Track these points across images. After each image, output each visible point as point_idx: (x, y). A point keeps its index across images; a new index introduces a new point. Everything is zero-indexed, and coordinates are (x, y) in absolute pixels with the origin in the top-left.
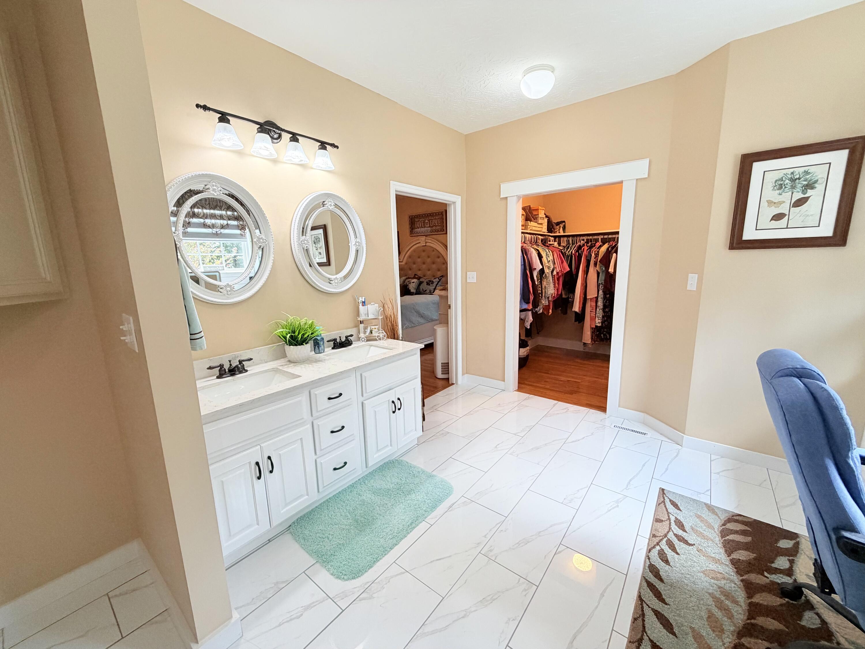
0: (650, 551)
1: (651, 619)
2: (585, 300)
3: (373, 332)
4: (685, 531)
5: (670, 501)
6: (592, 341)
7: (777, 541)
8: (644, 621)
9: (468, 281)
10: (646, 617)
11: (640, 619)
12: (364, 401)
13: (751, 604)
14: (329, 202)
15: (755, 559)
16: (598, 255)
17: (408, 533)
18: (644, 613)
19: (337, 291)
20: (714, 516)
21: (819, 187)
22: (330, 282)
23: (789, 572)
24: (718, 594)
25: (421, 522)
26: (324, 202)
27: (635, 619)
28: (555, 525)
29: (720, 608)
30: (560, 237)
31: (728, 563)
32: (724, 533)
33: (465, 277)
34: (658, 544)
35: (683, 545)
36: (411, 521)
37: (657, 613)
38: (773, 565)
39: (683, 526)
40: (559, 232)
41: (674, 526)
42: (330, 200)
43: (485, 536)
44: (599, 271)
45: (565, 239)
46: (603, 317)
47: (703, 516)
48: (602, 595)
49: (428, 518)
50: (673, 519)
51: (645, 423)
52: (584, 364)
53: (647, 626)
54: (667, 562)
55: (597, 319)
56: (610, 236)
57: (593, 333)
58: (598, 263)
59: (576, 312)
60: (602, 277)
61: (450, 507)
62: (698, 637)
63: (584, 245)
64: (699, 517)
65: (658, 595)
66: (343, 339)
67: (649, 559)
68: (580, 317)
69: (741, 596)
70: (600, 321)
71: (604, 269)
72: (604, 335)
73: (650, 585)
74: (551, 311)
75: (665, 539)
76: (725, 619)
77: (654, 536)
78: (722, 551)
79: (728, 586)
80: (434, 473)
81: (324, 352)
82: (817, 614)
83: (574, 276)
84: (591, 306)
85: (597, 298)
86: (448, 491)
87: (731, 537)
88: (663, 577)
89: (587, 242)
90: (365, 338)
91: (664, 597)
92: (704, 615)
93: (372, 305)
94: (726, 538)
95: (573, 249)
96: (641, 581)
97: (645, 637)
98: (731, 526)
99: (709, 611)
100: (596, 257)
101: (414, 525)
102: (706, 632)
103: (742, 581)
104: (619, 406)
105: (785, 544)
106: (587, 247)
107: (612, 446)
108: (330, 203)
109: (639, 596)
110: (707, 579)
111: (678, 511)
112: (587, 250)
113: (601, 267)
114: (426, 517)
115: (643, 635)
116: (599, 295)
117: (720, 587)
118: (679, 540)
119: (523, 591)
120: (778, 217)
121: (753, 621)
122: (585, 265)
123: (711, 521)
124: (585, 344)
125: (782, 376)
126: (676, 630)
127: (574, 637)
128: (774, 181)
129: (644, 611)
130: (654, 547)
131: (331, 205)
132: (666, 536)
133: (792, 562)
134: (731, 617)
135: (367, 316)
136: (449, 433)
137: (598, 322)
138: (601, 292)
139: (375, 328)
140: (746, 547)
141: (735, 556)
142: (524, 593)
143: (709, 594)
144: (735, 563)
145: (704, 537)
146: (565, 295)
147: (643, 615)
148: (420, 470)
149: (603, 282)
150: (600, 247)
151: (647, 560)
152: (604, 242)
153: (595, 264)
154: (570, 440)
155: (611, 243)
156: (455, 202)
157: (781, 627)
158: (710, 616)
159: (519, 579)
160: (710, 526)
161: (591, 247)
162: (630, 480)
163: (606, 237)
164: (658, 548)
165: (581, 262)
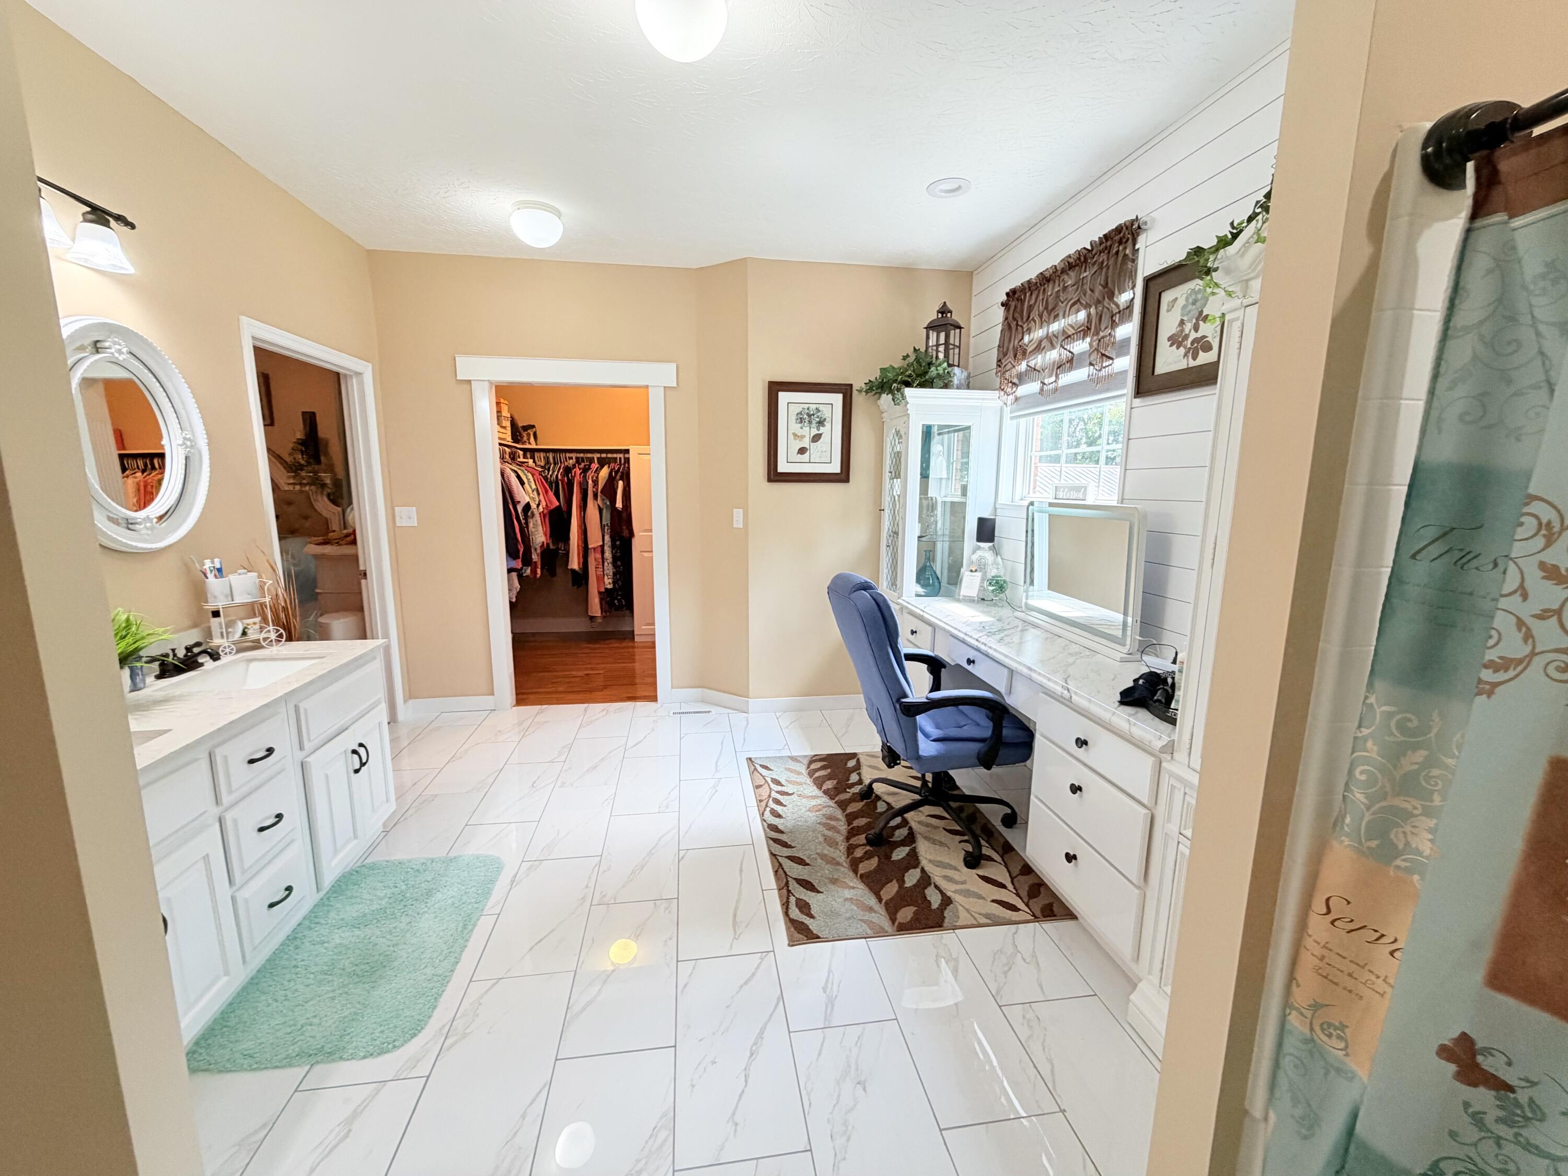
0: (763, 814)
1: (787, 864)
2: (585, 550)
3: (249, 632)
4: (782, 785)
5: (761, 765)
6: (602, 613)
7: (846, 764)
8: (783, 869)
9: (398, 525)
10: (783, 864)
11: (780, 869)
12: (306, 758)
13: (846, 815)
14: (115, 343)
15: (837, 783)
16: (598, 482)
17: (467, 940)
19: (154, 546)
20: (799, 764)
21: (828, 425)
22: (130, 526)
23: (860, 782)
24: (824, 821)
25: (478, 919)
26: (98, 341)
27: (776, 872)
28: (662, 837)
29: (829, 830)
30: (533, 451)
31: (822, 795)
32: (811, 774)
33: (392, 517)
34: (767, 806)
35: (785, 797)
36: (461, 924)
37: (789, 858)
38: (850, 782)
39: (779, 782)
40: (529, 443)
41: (773, 786)
42: (117, 340)
43: (587, 887)
44: (601, 506)
45: (542, 455)
46: (614, 574)
47: (791, 767)
48: (741, 871)
49: (487, 908)
50: (769, 780)
51: (704, 701)
52: (595, 649)
53: (787, 870)
54: (779, 816)
55: (606, 577)
56: (610, 455)
57: (601, 600)
58: (599, 494)
59: (573, 571)
60: (607, 515)
61: (513, 881)
62: (823, 857)
63: (574, 466)
64: (789, 770)
65: (785, 845)
66: (181, 653)
67: (765, 821)
68: (580, 579)
69: (839, 814)
70: (610, 581)
71: (608, 503)
72: (619, 601)
73: (775, 841)
74: (539, 571)
75: (771, 799)
76: (835, 834)
77: (761, 801)
78: (815, 788)
79: (829, 811)
80: (452, 855)
81: (144, 687)
82: (884, 801)
83: (565, 516)
84: (596, 560)
85: (602, 546)
86: (493, 867)
87: (817, 774)
88: (782, 829)
89: (578, 461)
90: (233, 646)
91: (789, 843)
92: (821, 839)
93: (240, 574)
94: (815, 776)
95: (558, 472)
96: (767, 841)
97: (790, 879)
98: (813, 766)
99: (824, 835)
100: (595, 485)
101: (470, 927)
102: (827, 851)
103: (836, 803)
104: (672, 687)
105: (851, 763)
106: (580, 469)
107: (682, 736)
108: (117, 347)
109: (771, 853)
110: (814, 814)
111: (771, 772)
112: (580, 474)
113: (603, 500)
114: (483, 910)
115: (787, 879)
116: (606, 542)
117: (824, 815)
118: (782, 795)
119: (665, 911)
120: (802, 451)
121: (851, 826)
122: (580, 496)
123: (798, 769)
124: (592, 618)
125: (855, 591)
126: (808, 861)
128: (796, 413)
129: (779, 863)
130: (765, 810)
131: (120, 352)
132: (770, 796)
133: (859, 774)
134: (838, 832)
135: (230, 599)
136: (436, 796)
137: (608, 583)
138: (607, 538)
139: (255, 623)
140: (829, 777)
141: (824, 787)
142: (667, 911)
143: (819, 823)
144: (826, 792)
145: (800, 784)
146: (554, 545)
147: (780, 865)
148: (422, 861)
149: (609, 522)
150: (597, 471)
151: (765, 823)
152: (602, 463)
153: (595, 496)
154: (630, 744)
155: (612, 465)
156: (360, 374)
157: (868, 820)
158: (826, 839)
159: (655, 903)
160: (799, 773)
161: (585, 471)
162: (717, 763)
163: (604, 455)
164: (768, 809)
165: (573, 491)
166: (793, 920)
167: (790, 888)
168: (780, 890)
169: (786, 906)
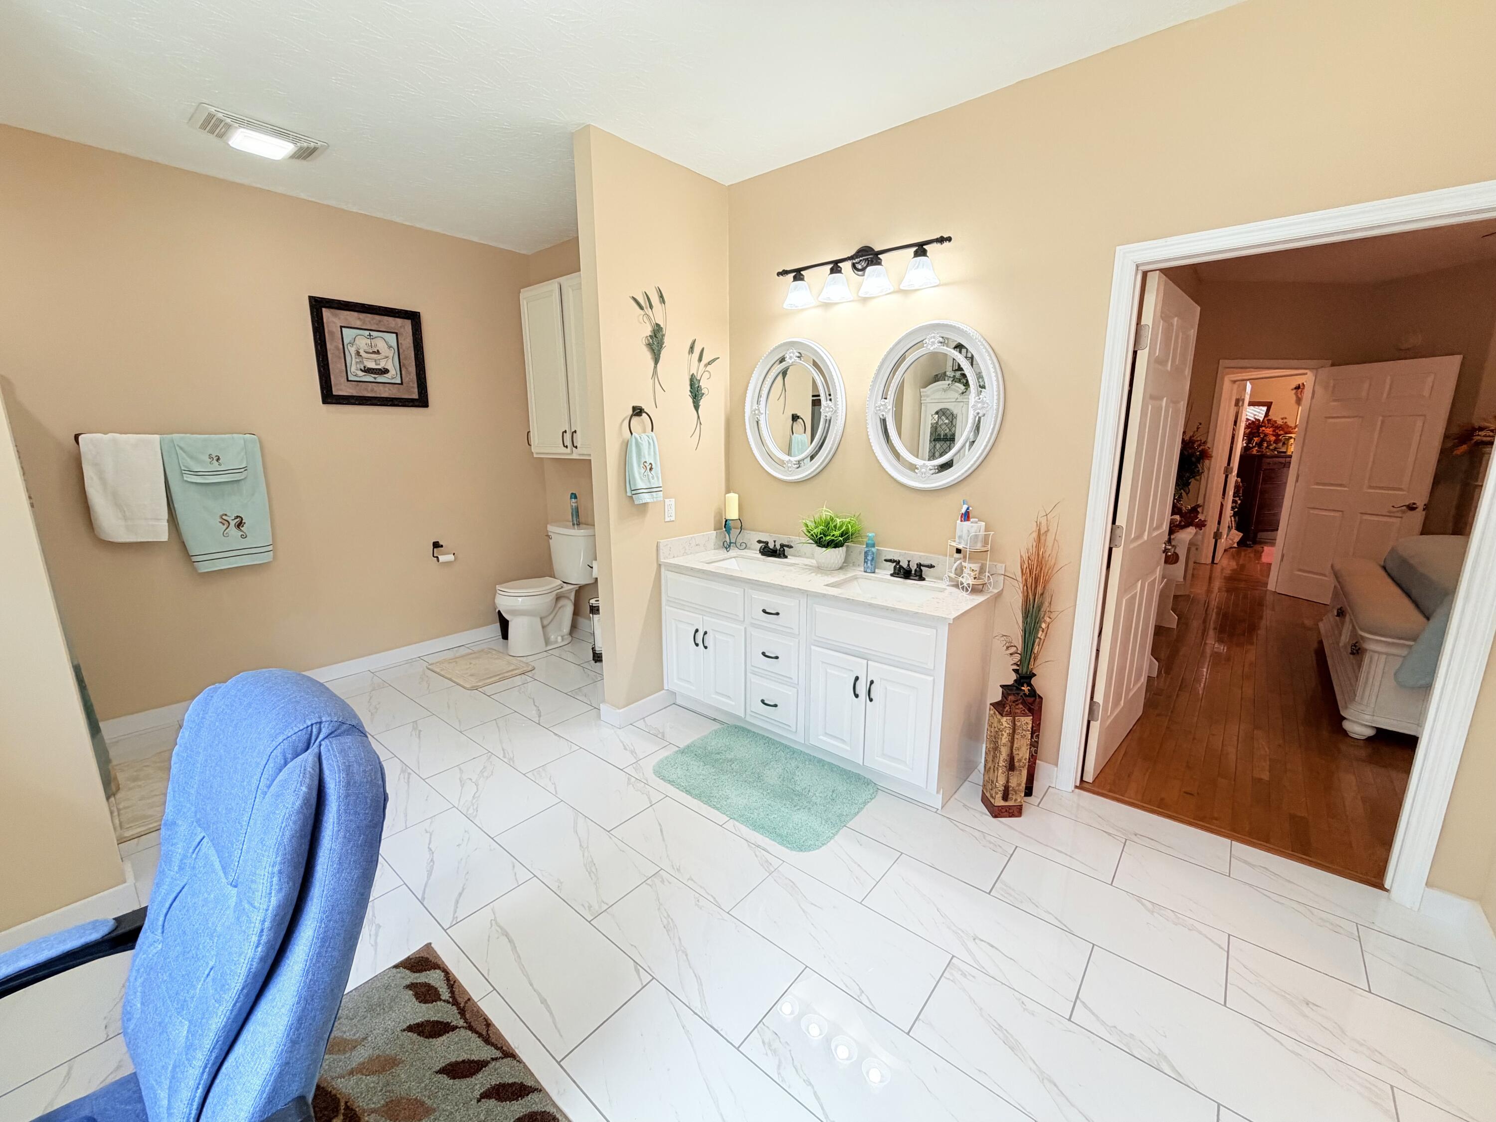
8: (482, 1038)
10: (479, 1042)
11: (485, 1034)
12: (812, 645)
14: (931, 338)
18: (489, 1044)
22: (915, 470)
27: (488, 1024)
42: (934, 334)
53: (474, 1038)
66: (913, 567)
73: (523, 1091)
96: (537, 1081)
97: (461, 1023)
109: (515, 1056)
115: (466, 1021)
119: (589, 904)
127: (511, 941)
129: (491, 1046)
131: (932, 344)
142: (586, 905)
159: (607, 904)
166: (435, 969)
167: (454, 1008)
168: (469, 1000)
169: (451, 982)
